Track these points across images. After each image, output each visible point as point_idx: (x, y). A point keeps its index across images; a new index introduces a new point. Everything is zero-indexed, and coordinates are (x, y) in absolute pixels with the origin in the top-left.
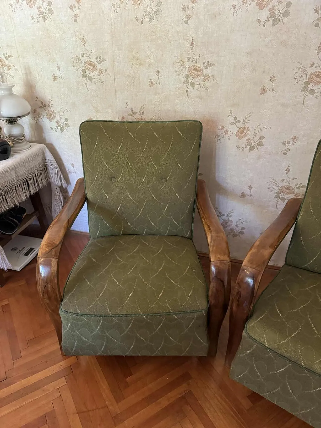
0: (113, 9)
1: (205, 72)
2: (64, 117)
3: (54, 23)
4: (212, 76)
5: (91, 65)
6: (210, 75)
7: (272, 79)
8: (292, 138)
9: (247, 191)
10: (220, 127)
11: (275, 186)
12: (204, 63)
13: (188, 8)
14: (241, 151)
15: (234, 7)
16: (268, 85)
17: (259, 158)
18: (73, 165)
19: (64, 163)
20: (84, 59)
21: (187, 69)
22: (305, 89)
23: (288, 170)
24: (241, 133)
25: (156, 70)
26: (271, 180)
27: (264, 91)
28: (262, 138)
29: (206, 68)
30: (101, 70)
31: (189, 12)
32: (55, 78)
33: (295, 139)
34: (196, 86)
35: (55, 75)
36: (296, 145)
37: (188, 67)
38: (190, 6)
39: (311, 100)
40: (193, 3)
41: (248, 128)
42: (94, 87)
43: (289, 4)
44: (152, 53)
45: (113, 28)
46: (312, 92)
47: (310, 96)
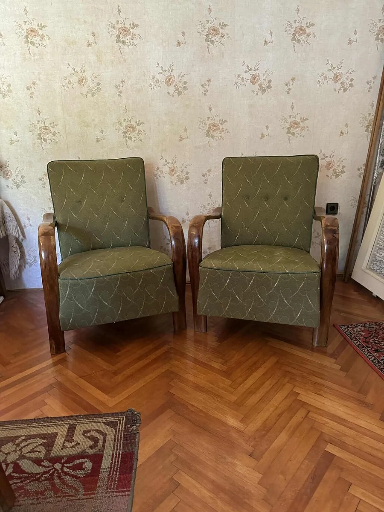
0: (63, 88)
1: (138, 128)
2: (20, 175)
3: (13, 99)
4: (144, 131)
5: (45, 129)
6: (142, 130)
7: (186, 130)
8: (208, 171)
9: (186, 217)
10: (156, 168)
11: (205, 210)
12: (136, 122)
13: (120, 86)
14: (175, 185)
16: (184, 135)
17: (189, 189)
18: (29, 219)
19: (20, 218)
20: (38, 126)
21: (124, 127)
22: (208, 135)
23: (210, 195)
24: (172, 171)
25: (101, 130)
26: (201, 205)
27: (181, 139)
28: (187, 173)
29: (138, 125)
30: (54, 132)
31: (121, 89)
32: (12, 143)
33: (210, 171)
34: (133, 139)
35: (12, 140)
36: (212, 175)
37: (125, 126)
38: (121, 85)
39: (213, 143)
40: (122, 83)
41: (176, 167)
42: (49, 147)
43: (185, 83)
44: (96, 117)
45: (63, 101)
46: (213, 137)
47: (212, 140)
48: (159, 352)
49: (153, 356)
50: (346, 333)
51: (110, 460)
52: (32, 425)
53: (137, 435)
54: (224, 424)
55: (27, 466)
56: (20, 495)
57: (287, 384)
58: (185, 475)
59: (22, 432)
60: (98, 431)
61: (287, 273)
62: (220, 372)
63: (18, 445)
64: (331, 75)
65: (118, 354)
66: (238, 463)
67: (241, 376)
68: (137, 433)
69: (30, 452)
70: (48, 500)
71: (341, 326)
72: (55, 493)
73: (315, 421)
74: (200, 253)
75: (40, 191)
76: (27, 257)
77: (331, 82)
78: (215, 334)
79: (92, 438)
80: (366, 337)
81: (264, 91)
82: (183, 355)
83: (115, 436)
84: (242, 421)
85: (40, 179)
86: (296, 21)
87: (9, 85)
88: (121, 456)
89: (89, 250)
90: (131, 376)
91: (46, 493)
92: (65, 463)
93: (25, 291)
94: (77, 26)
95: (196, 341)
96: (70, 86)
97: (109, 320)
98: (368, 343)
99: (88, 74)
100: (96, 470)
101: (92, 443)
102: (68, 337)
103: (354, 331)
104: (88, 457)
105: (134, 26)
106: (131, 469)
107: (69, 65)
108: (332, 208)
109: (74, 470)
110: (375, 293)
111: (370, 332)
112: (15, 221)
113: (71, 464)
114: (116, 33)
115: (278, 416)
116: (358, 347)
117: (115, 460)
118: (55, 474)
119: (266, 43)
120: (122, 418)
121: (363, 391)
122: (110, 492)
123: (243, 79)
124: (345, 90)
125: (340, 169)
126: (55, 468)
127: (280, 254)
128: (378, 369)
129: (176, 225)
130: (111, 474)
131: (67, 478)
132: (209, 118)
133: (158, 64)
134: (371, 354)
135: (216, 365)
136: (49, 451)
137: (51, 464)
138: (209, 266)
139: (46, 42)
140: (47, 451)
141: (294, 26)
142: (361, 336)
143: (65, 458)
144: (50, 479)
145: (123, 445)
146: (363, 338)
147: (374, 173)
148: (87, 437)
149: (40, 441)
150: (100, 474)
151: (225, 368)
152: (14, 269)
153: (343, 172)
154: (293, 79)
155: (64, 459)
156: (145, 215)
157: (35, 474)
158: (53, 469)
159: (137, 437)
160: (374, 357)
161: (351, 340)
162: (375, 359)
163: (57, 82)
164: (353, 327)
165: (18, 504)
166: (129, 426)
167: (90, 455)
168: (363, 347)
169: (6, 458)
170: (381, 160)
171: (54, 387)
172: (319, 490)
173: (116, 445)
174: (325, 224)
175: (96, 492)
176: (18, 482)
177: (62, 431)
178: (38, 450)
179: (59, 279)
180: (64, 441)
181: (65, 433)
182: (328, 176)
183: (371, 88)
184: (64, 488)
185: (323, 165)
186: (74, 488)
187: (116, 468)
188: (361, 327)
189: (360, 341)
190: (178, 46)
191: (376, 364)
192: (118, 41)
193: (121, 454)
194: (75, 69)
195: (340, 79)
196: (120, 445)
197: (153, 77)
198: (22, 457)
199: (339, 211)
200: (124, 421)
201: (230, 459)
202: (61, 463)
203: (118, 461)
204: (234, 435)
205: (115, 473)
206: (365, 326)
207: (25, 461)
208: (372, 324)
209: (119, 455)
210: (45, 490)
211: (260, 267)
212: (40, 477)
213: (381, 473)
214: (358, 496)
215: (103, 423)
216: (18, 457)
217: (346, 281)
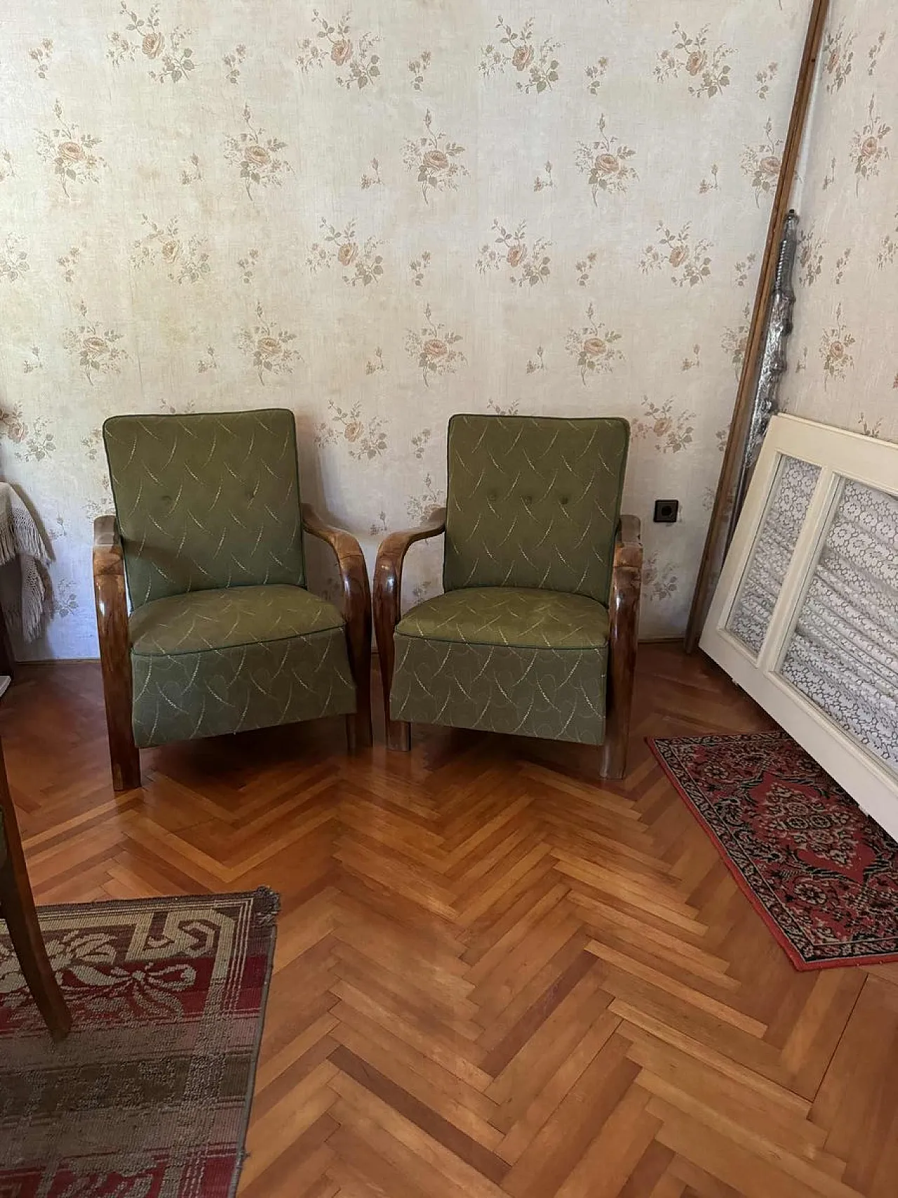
0: (133, 264)
1: (284, 346)
2: (44, 433)
3: (30, 283)
4: (295, 352)
5: (96, 344)
6: (292, 351)
7: (379, 353)
8: (423, 433)
9: (379, 523)
10: (319, 426)
11: (417, 509)
12: (280, 335)
13: (247, 263)
14: (357, 458)
15: (310, 261)
16: (375, 361)
17: (385, 467)
18: (60, 521)
20: (82, 337)
21: (256, 344)
22: (423, 363)
23: (429, 481)
24: (351, 431)
25: (209, 347)
26: (410, 500)
27: (371, 369)
28: (383, 436)
29: (284, 341)
30: (114, 350)
31: (250, 268)
33: (427, 433)
34: (273, 367)
35: (28, 363)
36: (431, 441)
37: (257, 341)
38: (250, 260)
39: (434, 378)
40: (253, 257)
41: (360, 423)
42: (102, 378)
43: (378, 259)
44: (199, 322)
45: (133, 289)
46: (433, 367)
47: (432, 372)
48: (318, 788)
49: (306, 796)
50: (663, 754)
51: (226, 968)
52: (90, 913)
53: (273, 928)
54: (424, 910)
55: (86, 975)
56: (78, 1018)
57: (542, 844)
58: (350, 987)
59: (75, 924)
60: (204, 922)
61: (550, 649)
62: (425, 823)
63: (68, 944)
64: (666, 251)
65: (241, 790)
66: (438, 969)
67: (461, 830)
68: (274, 925)
69: (89, 954)
70: (126, 1024)
71: (658, 742)
72: (137, 1014)
73: (578, 905)
74: (397, 607)
75: (84, 466)
76: (57, 596)
77: (666, 264)
78: (426, 754)
79: (195, 933)
80: (699, 762)
81: (534, 280)
82: (364, 794)
83: (235, 930)
84: (453, 905)
85: (86, 443)
86: (597, 144)
87: (23, 256)
88: (244, 960)
89: (185, 592)
90: (264, 831)
91: (121, 1015)
92: (149, 970)
93: (52, 666)
94: (162, 143)
95: (391, 769)
96: (145, 259)
97: (225, 728)
98: (699, 773)
99: (183, 237)
100: (203, 982)
101: (196, 941)
102: (146, 758)
103: (679, 751)
104: (190, 962)
105: (277, 146)
106: (262, 979)
107: (146, 218)
108: (666, 511)
109: (165, 981)
110: (736, 680)
111: (708, 754)
112: (33, 526)
113: (161, 973)
114: (240, 157)
115: (517, 896)
116: (680, 780)
117: (235, 966)
118: (135, 987)
119: (538, 185)
120: (247, 903)
121: (670, 857)
122: (226, 1013)
123: (492, 256)
124: (694, 281)
125: (683, 433)
126: (134, 979)
127: (544, 609)
128: (706, 820)
129: (352, 553)
130: (229, 987)
131: (154, 993)
132: (426, 330)
133: (324, 221)
134: (700, 793)
135: (422, 812)
136: (121, 953)
137: (129, 974)
138: (411, 633)
139: (99, 171)
140: (119, 952)
141: (595, 153)
142: (691, 761)
143: (151, 964)
144: (128, 994)
145: (248, 945)
146: (692, 764)
147: (747, 445)
148: (186, 932)
149: (106, 938)
150: (210, 988)
151: (436, 815)
152: (31, 622)
153: (688, 439)
155: (148, 965)
156: (297, 524)
157: (101, 987)
158: (132, 980)
159: (273, 931)
160: (704, 798)
161: (671, 767)
162: (705, 802)
163: (121, 251)
164: (680, 744)
165: (77, 1029)
166: (259, 914)
167: (193, 959)
168: (689, 780)
170: (760, 421)
171: (124, 850)
172: (562, 1006)
173: (237, 943)
174: (618, 562)
175: (203, 1013)
176: (74, 1000)
177: (143, 922)
178: (104, 952)
179: (132, 655)
180: (148, 937)
181: (148, 926)
182: (658, 448)
183: (743, 277)
184: (151, 1008)
185: (649, 426)
186: (168, 1008)
187: (236, 978)
188: (695, 743)
189: (686, 769)
190: (363, 187)
191: (704, 811)
192: (245, 173)
193: (244, 958)
194: (158, 226)
195: (683, 260)
196: (244, 944)
197: (315, 247)
198: (77, 962)
199: (680, 515)
200: (250, 907)
201: (425, 963)
202: (143, 971)
203: (240, 970)
204: (438, 927)
205: (234, 986)
206: (701, 742)
207: (83, 967)
208: (716, 739)
209: (242, 959)
210: (120, 1010)
211: (504, 636)
212: (110, 992)
213: (666, 984)
214: (621, 1015)
215: (213, 909)
216: (69, 962)
217: (689, 652)
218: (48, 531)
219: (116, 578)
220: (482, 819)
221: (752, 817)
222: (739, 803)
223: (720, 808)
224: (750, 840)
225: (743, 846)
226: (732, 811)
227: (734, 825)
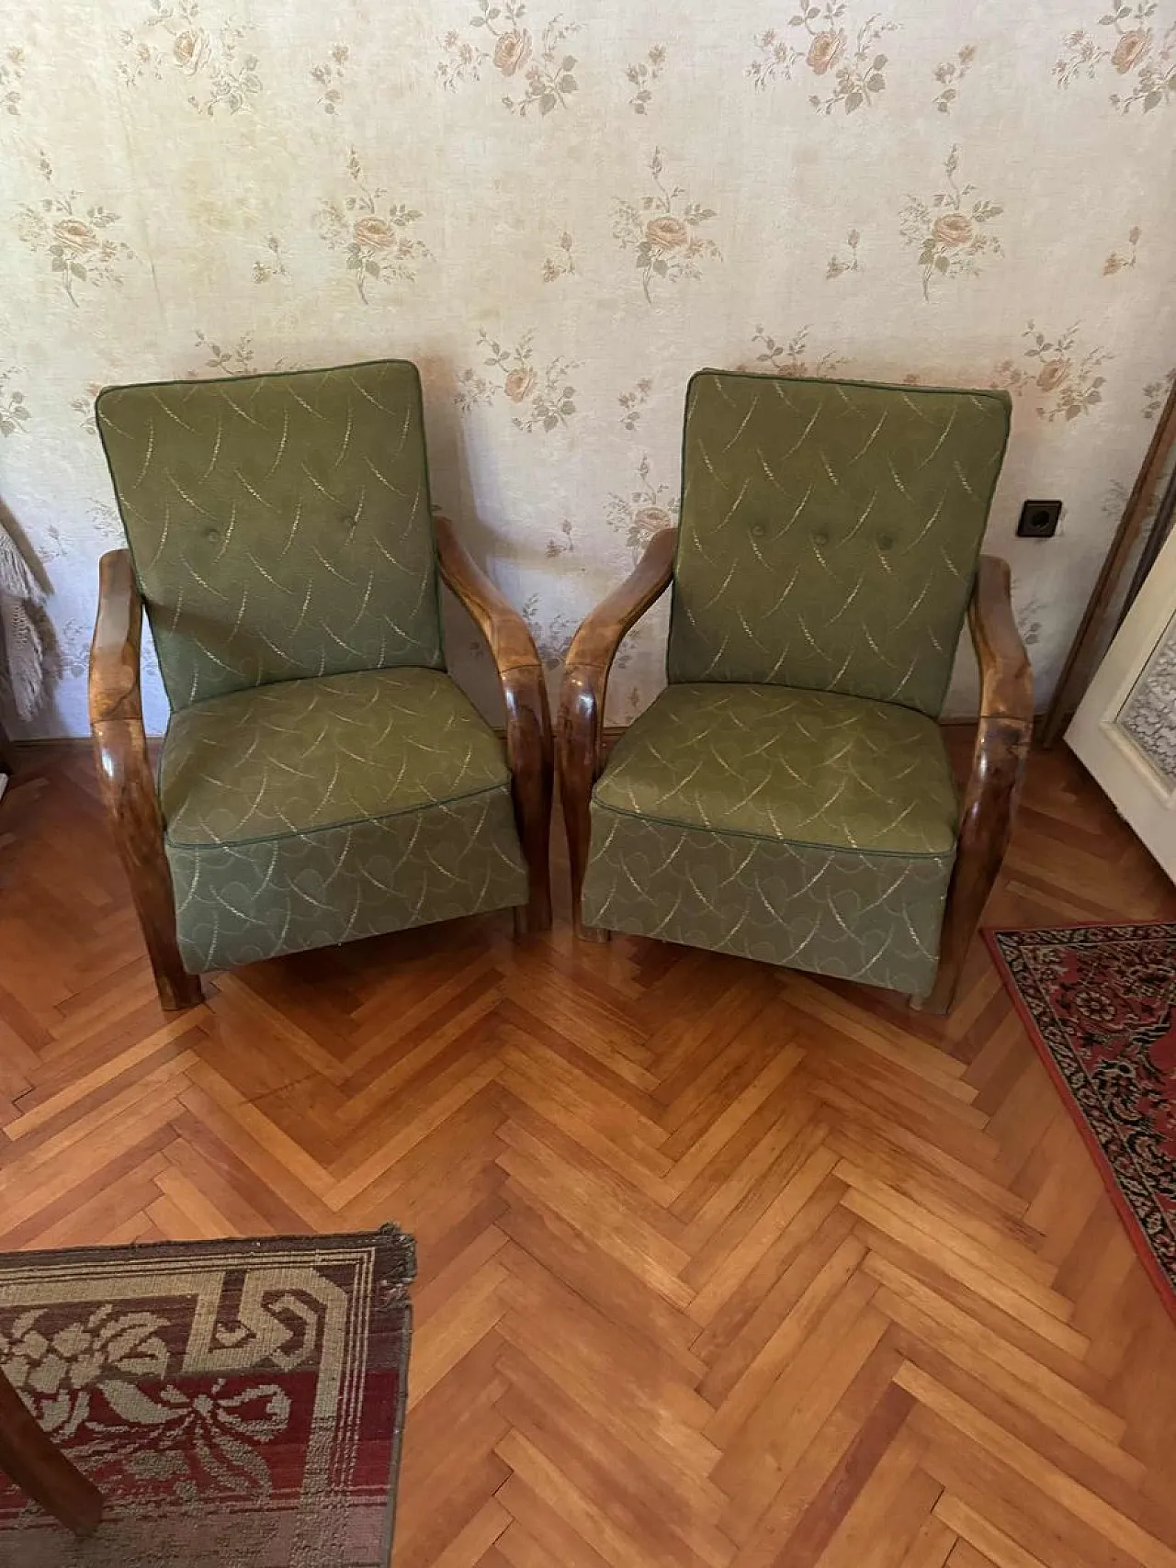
0: (123, 79)
1: (399, 233)
2: (8, 390)
4: (419, 243)
5: (75, 231)
6: (414, 241)
7: (566, 243)
8: (640, 385)
9: (561, 538)
10: (461, 374)
11: (623, 515)
12: (393, 212)
13: (329, 73)
14: (525, 431)
15: (443, 69)
16: (559, 258)
17: (572, 445)
18: (54, 533)
19: (26, 530)
20: (50, 220)
21: (352, 229)
22: (643, 261)
23: (644, 469)
24: (516, 384)
25: (269, 237)
26: (613, 500)
27: (552, 273)
28: (569, 392)
29: (400, 223)
30: (107, 245)
31: (334, 84)
33: (645, 386)
34: (383, 272)
36: (654, 400)
37: (352, 223)
38: (334, 67)
39: (662, 287)
40: (339, 60)
41: (531, 370)
42: (93, 294)
43: (569, 63)
44: (250, 190)
45: (129, 128)
46: (661, 267)
47: (659, 277)
48: (470, 1015)
49: (452, 1031)
51: (335, 1393)
52: (127, 1267)
53: (407, 1312)
54: (640, 1284)
55: (124, 1398)
56: (114, 1490)
57: (820, 1150)
58: (527, 1444)
60: (301, 1295)
61: (854, 852)
62: (636, 1097)
64: (1108, 40)
66: (663, 1412)
67: (694, 1116)
68: (407, 1306)
69: (128, 1356)
70: (184, 1509)
71: (1002, 938)
72: (202, 1487)
73: (882, 1285)
75: (81, 445)
77: (1105, 67)
80: (1068, 984)
81: (853, 102)
82: (538, 1030)
83: (348, 1317)
84: (684, 1275)
85: (77, 407)
88: (363, 1380)
89: (253, 689)
90: (390, 1103)
91: (177, 1487)
92: (221, 1395)
96: (144, 68)
97: (325, 938)
99: (208, 22)
100: (300, 1422)
101: (288, 1335)
103: (1035, 958)
104: (281, 1379)
106: (390, 1421)
108: (1041, 517)
109: (244, 1419)
111: (1081, 966)
113: (235, 1402)
115: (784, 1261)
116: (1038, 1020)
117: (350, 1393)
118: (197, 1429)
120: (365, 1256)
121: (1022, 1185)
122: (336, 1493)
123: (780, 53)
124: (1151, 101)
125: (1086, 388)
126: (196, 1412)
127: (843, 758)
128: (1081, 1109)
129: (523, 658)
130: (340, 1437)
131: (227, 1444)
132: (650, 200)
134: (1071, 1050)
135: (629, 1072)
136: (177, 1355)
137: (184, 1399)
138: (620, 805)
140: (173, 1354)
142: (1054, 981)
143: (221, 1381)
144: (185, 1445)
145: (369, 1346)
146: (1057, 987)
148: (274, 1314)
149: (152, 1322)
150: (311, 1437)
151: (651, 1081)
153: (1094, 398)
154: (967, 55)
155: (216, 1383)
156: (429, 566)
157: (146, 1426)
158: (193, 1415)
159: (406, 1320)
160: (1077, 1061)
161: (1023, 993)
162: (1079, 1070)
163: (100, 51)
164: (1037, 943)
165: (112, 1515)
167: (284, 1374)
169: (67, 1372)
171: (179, 1136)
172: (860, 1503)
173: (351, 1343)
175: (302, 1491)
176: (105, 1451)
177: (208, 1292)
178: (149, 1353)
179: (167, 847)
180: (216, 1323)
181: (216, 1299)
182: (1041, 412)
184: (222, 1476)
185: (1031, 374)
186: (248, 1476)
187: (350, 1418)
188: (1061, 942)
189: (1047, 998)
191: (1078, 1089)
193: (363, 1375)
195: (1139, 58)
196: (362, 1346)
197: (451, 38)
198: (109, 1371)
199: (1062, 525)
200: (371, 1267)
201: (643, 1400)
202: (210, 1396)
203: (356, 1402)
204: (662, 1321)
205: (348, 1434)
206: (1070, 941)
207: (118, 1384)
208: (1095, 934)
209: (359, 1377)
210: (176, 1477)
211: (775, 823)
212: (159, 1439)
213: (1026, 1461)
214: (955, 1529)
215: (314, 1267)
216: (98, 1372)
217: (1046, 745)
218: (37, 549)
219: (128, 725)
220: (727, 1091)
221: (1155, 1105)
222: (1132, 1075)
223: (1103, 1084)
224: (1155, 1156)
225: (1142, 1167)
226: (1123, 1089)
227: (1126, 1122)
